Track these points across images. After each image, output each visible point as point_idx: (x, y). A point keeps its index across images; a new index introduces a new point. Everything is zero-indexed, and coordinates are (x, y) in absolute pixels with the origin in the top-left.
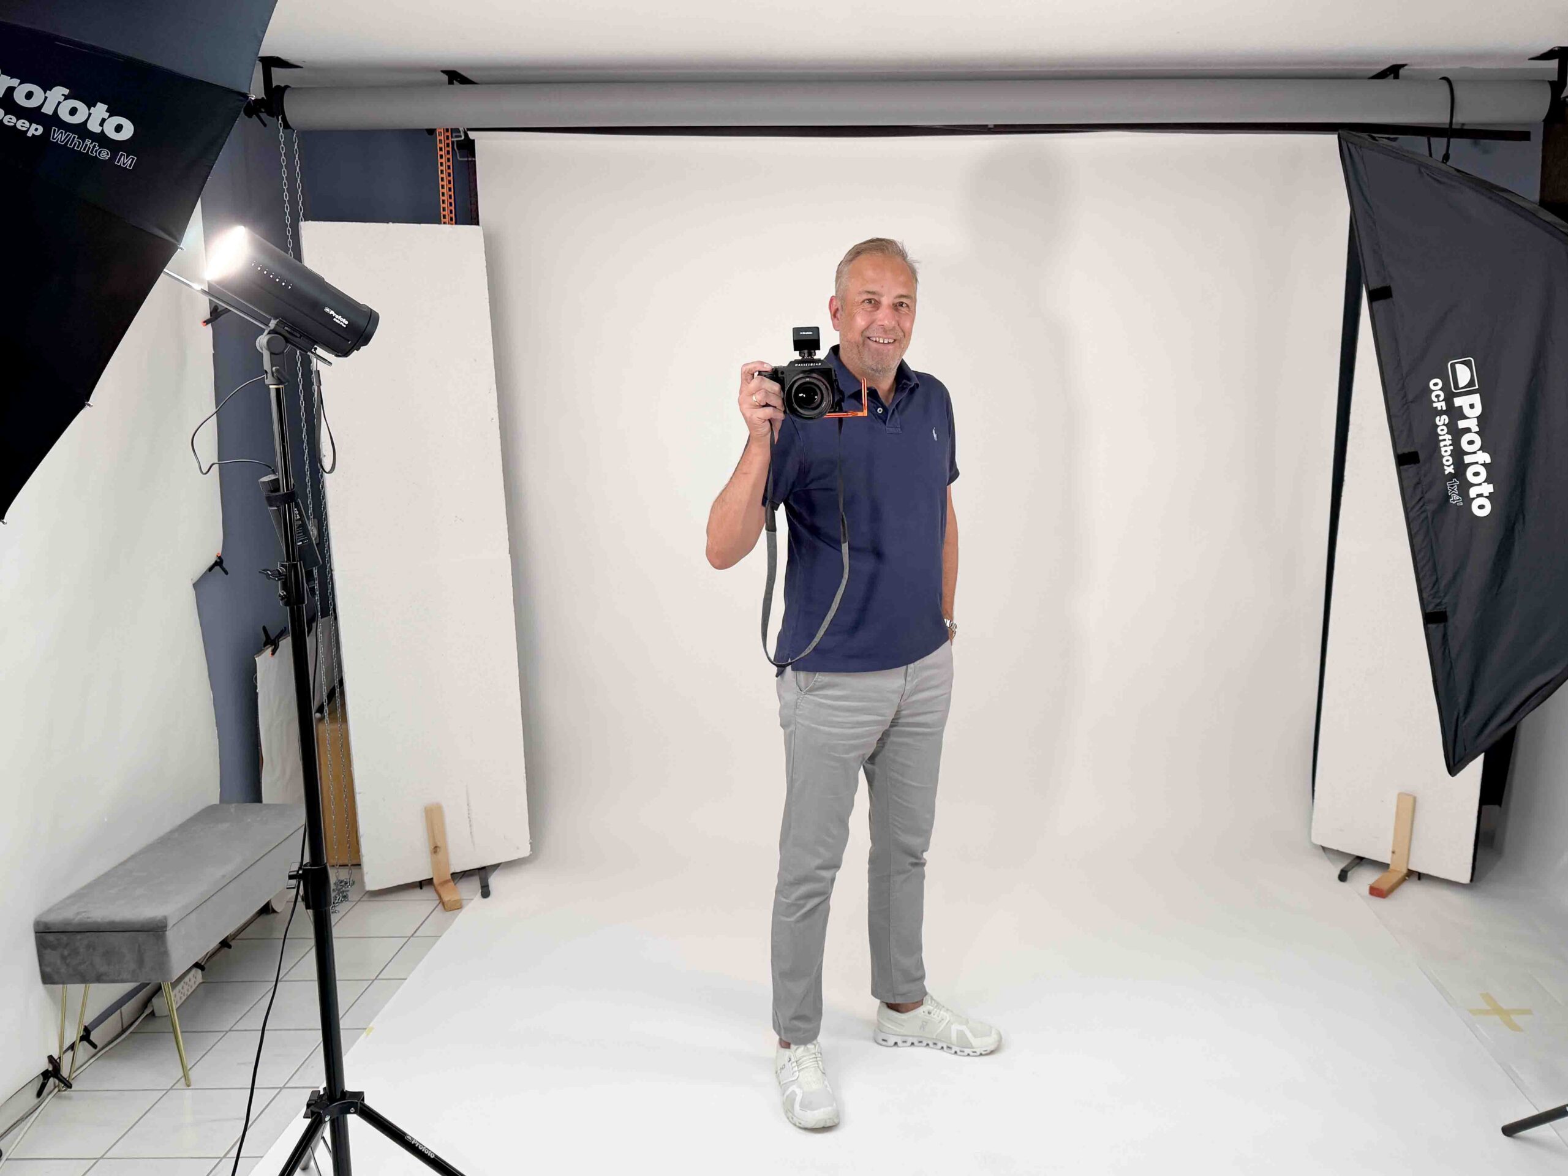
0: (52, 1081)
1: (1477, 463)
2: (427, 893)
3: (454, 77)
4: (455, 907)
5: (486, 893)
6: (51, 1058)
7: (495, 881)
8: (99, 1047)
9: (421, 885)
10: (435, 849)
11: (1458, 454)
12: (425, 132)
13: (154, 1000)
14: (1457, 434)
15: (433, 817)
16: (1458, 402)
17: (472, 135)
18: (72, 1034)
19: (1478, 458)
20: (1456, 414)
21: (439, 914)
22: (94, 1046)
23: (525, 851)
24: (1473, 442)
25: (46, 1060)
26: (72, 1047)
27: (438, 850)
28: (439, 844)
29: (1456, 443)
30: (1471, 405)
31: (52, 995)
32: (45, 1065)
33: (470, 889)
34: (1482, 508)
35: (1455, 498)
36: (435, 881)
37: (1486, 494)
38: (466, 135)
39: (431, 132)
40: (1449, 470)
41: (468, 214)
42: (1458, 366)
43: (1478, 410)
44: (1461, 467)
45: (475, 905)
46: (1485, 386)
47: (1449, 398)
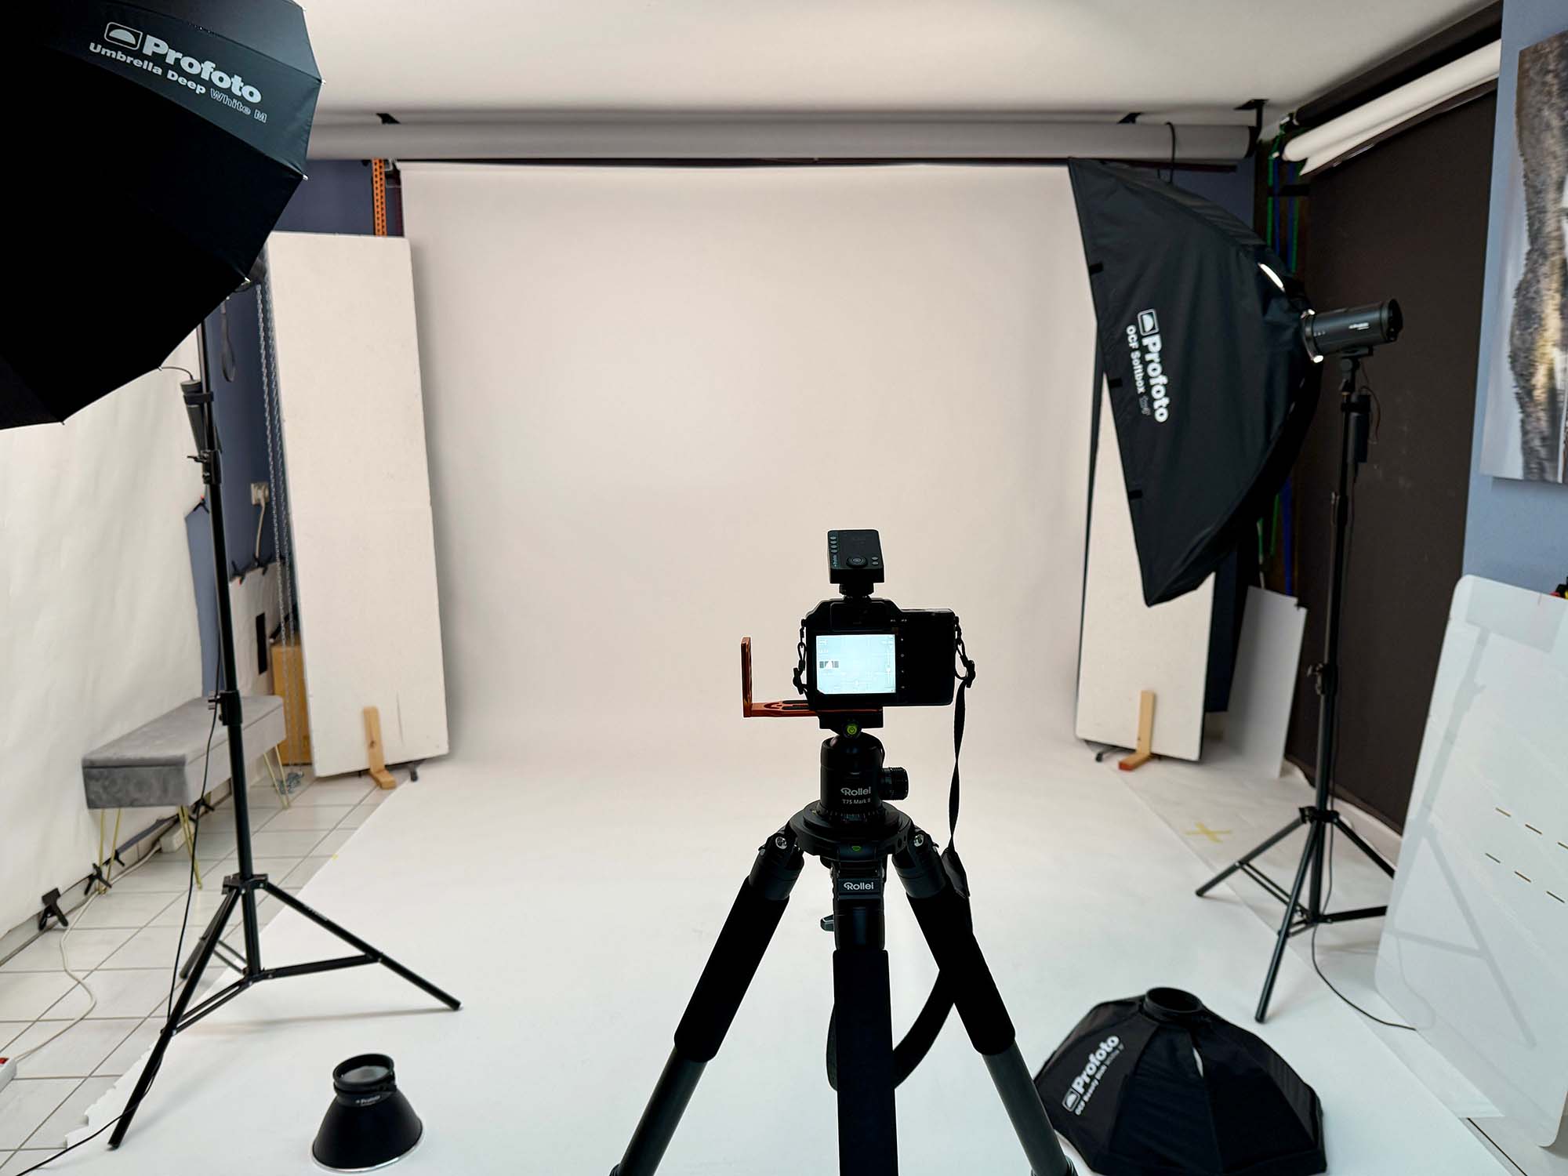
0: (97, 881)
1: (1158, 384)
2: (365, 780)
3: (387, 118)
4: (392, 787)
5: (414, 778)
6: (95, 866)
7: (420, 771)
8: (126, 866)
9: (360, 774)
10: (372, 744)
11: (1146, 378)
12: (361, 163)
13: (162, 840)
14: (1145, 364)
15: (370, 718)
16: (1145, 342)
17: (399, 165)
18: (108, 854)
19: (1160, 381)
20: (1144, 350)
21: (376, 793)
22: (123, 864)
23: (444, 749)
24: (1155, 369)
25: (91, 867)
26: (108, 862)
27: (374, 745)
28: (375, 739)
29: (1145, 370)
30: (1154, 343)
31: (93, 817)
32: (90, 871)
33: (402, 775)
34: (1162, 415)
35: (1146, 410)
36: (372, 771)
37: (1164, 405)
38: (394, 166)
39: (366, 163)
40: (1141, 390)
41: (396, 228)
42: (1145, 317)
43: (1159, 347)
44: (1148, 387)
45: (405, 787)
46: (1164, 330)
47: (1140, 338)
